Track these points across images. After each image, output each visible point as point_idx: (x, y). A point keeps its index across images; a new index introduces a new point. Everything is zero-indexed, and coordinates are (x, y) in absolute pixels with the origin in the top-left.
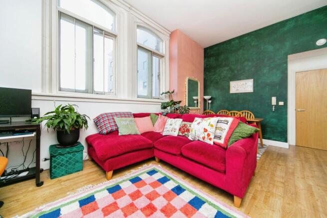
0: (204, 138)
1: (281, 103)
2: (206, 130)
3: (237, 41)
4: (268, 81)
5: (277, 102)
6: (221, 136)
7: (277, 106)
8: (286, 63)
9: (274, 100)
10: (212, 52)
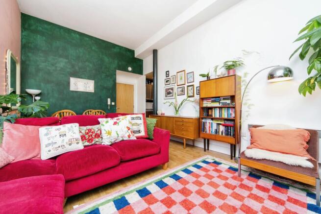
0: (129, 136)
1: (113, 104)
2: (129, 129)
3: (78, 36)
4: (105, 85)
5: (111, 103)
6: (139, 130)
7: (111, 105)
8: (115, 75)
9: (109, 100)
10: (41, 28)
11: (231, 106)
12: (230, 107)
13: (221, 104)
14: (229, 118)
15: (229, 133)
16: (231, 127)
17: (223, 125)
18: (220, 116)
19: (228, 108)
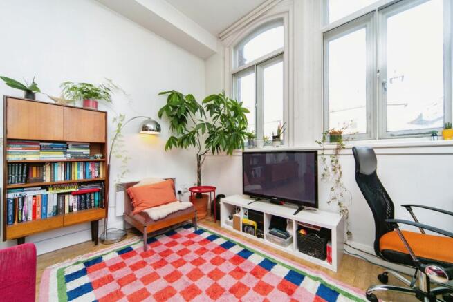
11: (92, 159)
12: (89, 162)
13: (69, 156)
14: (88, 179)
15: (88, 204)
16: (90, 193)
17: (73, 194)
18: (65, 178)
19: (85, 162)
